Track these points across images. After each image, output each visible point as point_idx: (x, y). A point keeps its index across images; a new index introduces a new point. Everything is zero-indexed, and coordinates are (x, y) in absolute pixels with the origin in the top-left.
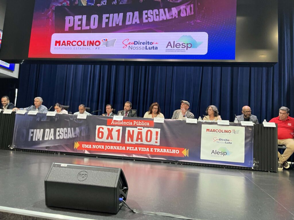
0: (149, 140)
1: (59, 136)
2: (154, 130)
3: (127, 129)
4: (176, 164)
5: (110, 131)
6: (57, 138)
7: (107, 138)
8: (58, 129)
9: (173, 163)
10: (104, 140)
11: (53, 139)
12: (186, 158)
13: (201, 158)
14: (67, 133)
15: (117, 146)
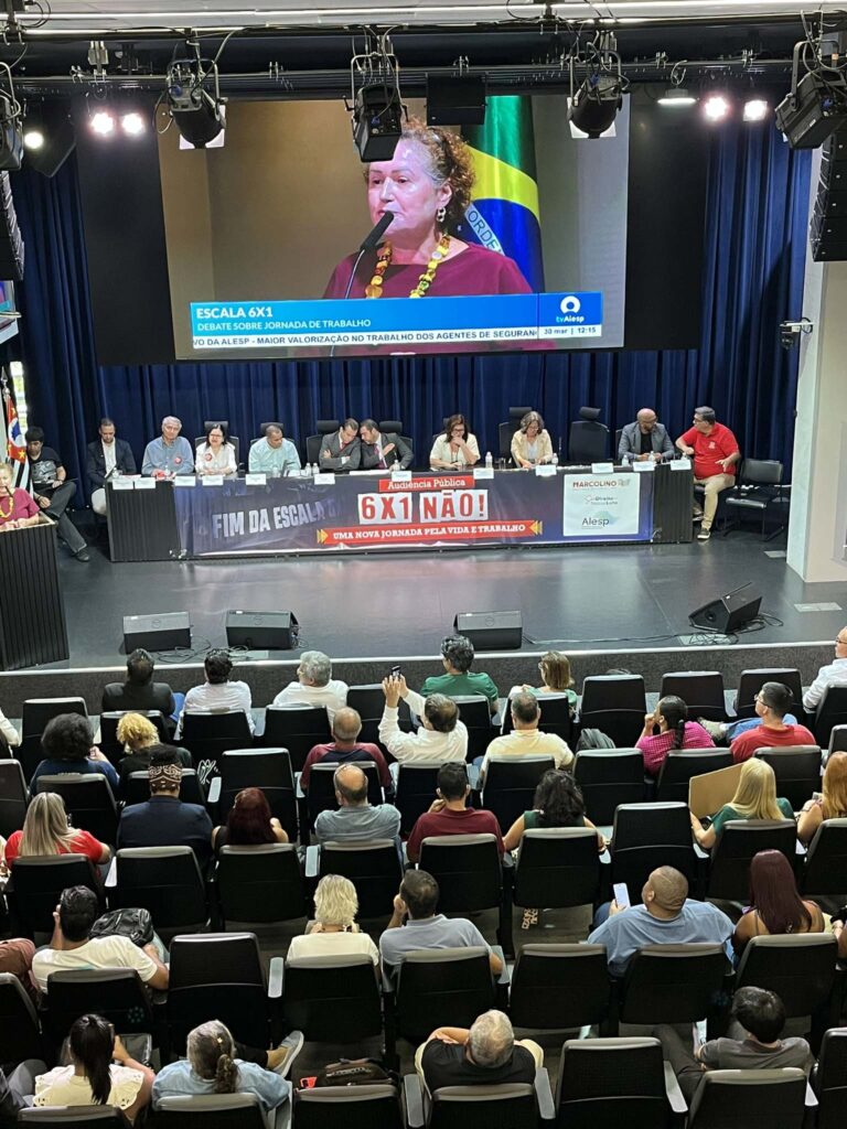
0: (466, 512)
1: (280, 522)
2: (475, 494)
3: (422, 495)
4: (520, 549)
5: (388, 504)
6: (278, 526)
7: (384, 517)
8: (276, 510)
9: (515, 547)
10: (378, 520)
11: (269, 529)
12: (538, 537)
13: (565, 534)
14: (297, 515)
15: (405, 529)
